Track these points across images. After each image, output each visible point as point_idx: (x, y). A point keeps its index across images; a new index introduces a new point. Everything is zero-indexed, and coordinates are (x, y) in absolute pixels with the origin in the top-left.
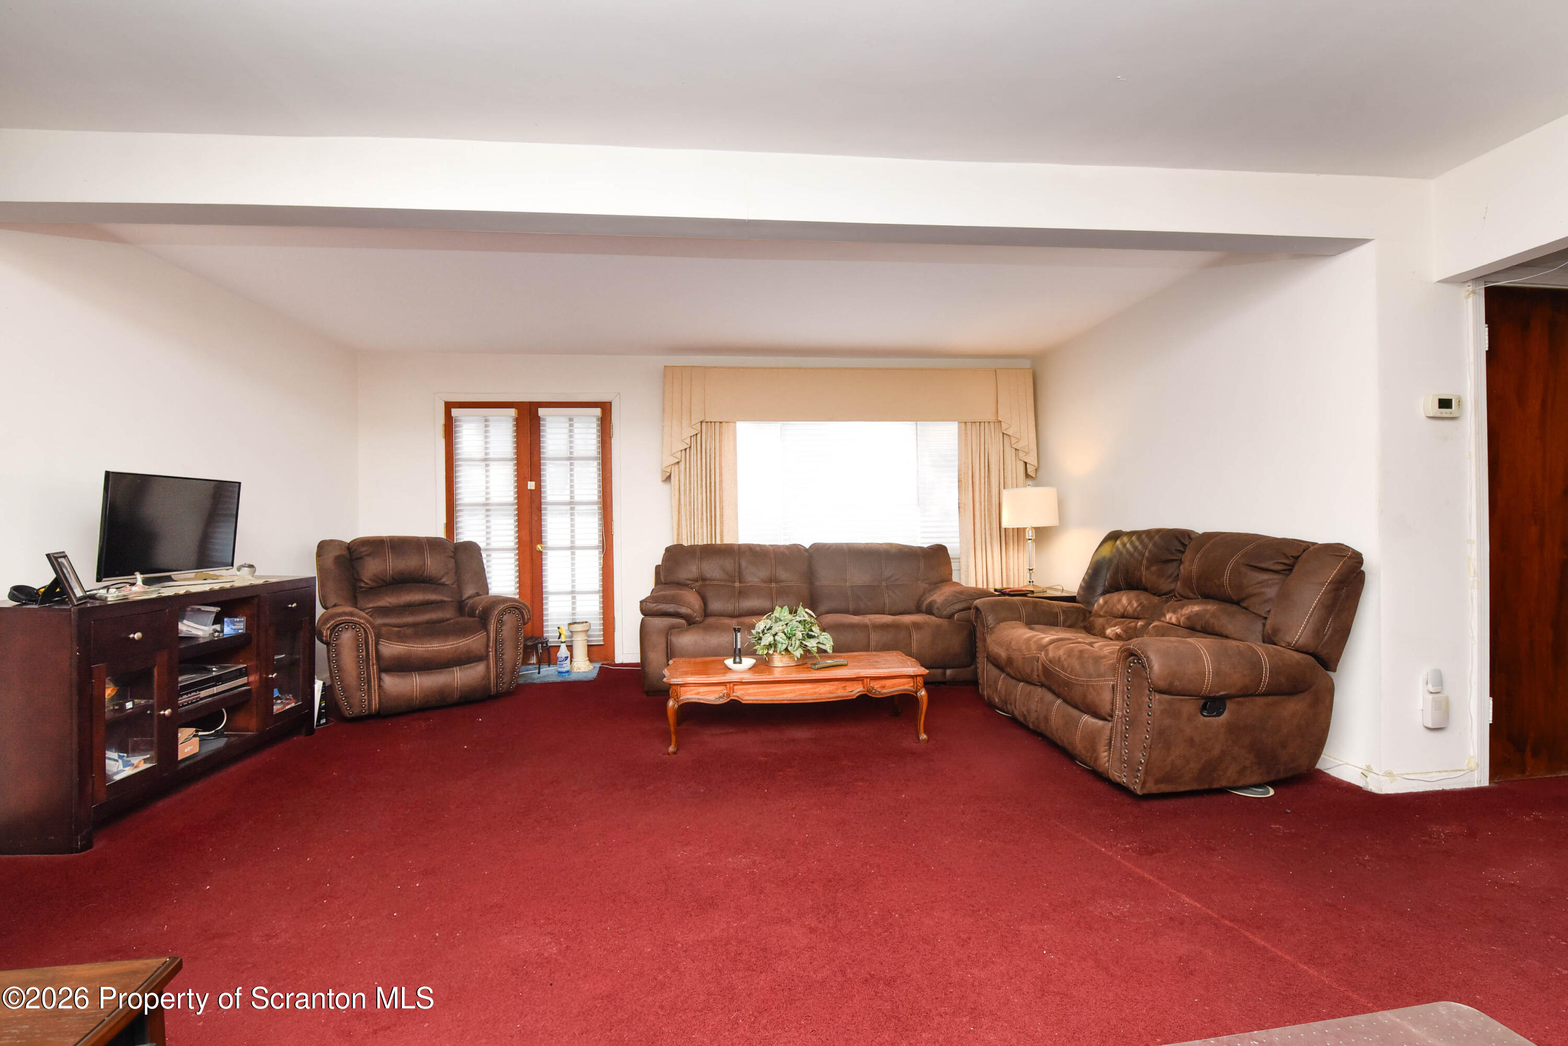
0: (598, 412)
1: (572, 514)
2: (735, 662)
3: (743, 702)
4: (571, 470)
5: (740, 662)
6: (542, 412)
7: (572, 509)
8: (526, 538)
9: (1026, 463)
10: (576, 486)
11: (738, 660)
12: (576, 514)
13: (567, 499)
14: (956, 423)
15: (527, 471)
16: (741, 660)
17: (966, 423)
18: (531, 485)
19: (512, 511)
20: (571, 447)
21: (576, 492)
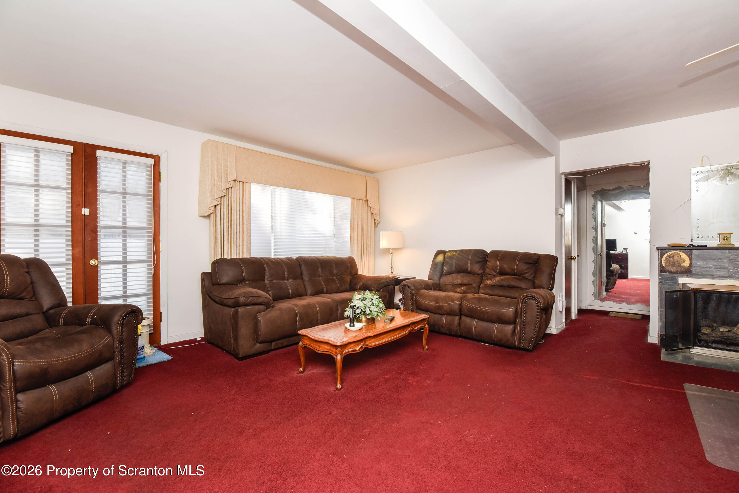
0: (151, 161)
1: (125, 236)
2: (350, 326)
3: (369, 348)
4: (124, 202)
5: (354, 326)
6: (99, 153)
7: (125, 232)
8: (80, 255)
9: (375, 219)
10: (128, 215)
11: (352, 325)
12: (128, 236)
13: (120, 224)
14: (350, 198)
15: (81, 199)
16: (354, 324)
17: (354, 199)
18: (86, 211)
19: (67, 232)
20: (124, 185)
21: (128, 219)
